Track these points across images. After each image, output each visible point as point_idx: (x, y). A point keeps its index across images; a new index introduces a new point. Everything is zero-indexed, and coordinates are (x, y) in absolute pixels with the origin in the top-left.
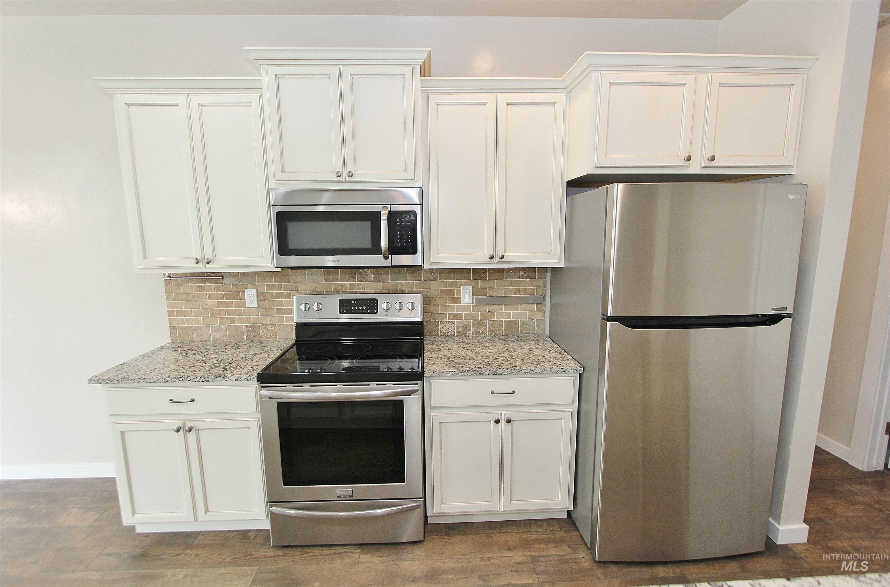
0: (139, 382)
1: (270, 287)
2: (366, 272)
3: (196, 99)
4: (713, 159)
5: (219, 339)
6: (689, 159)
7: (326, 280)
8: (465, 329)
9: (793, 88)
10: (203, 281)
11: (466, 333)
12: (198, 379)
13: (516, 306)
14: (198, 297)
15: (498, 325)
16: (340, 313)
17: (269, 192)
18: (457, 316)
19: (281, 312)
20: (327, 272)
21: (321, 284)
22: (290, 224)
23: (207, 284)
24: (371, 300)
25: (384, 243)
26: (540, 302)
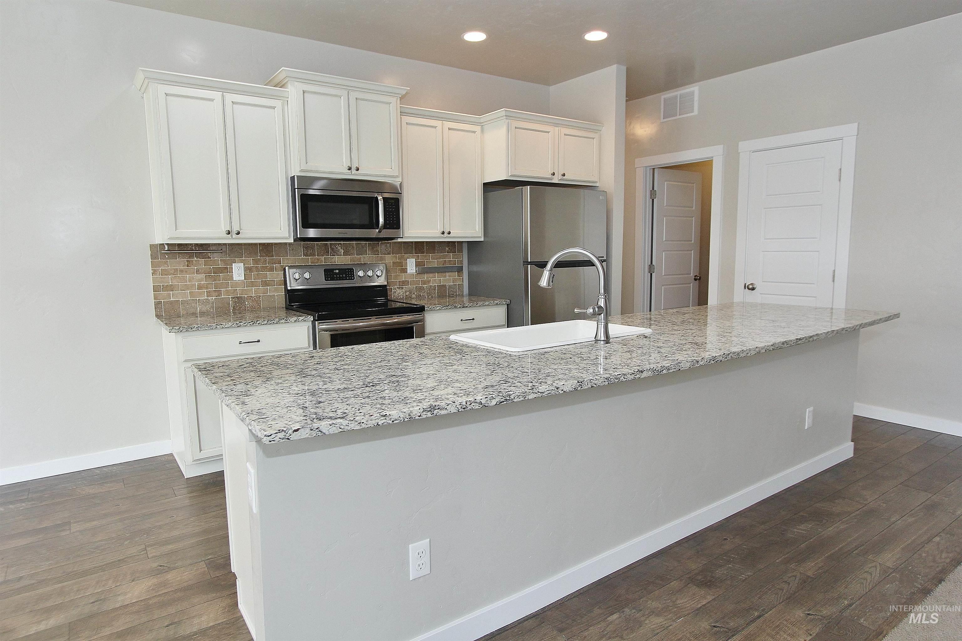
0: (216, 328)
1: (256, 262)
2: (337, 248)
3: (230, 97)
4: (564, 175)
5: (206, 311)
6: (554, 174)
7: (305, 255)
8: (410, 293)
9: (595, 139)
10: (191, 256)
11: (411, 296)
12: (266, 322)
13: (444, 274)
14: (186, 272)
15: (433, 289)
16: (326, 280)
17: (293, 178)
18: (405, 283)
19: (265, 284)
20: (306, 248)
21: (301, 259)
22: (310, 204)
23: (195, 259)
24: (348, 269)
25: (381, 220)
26: (460, 270)
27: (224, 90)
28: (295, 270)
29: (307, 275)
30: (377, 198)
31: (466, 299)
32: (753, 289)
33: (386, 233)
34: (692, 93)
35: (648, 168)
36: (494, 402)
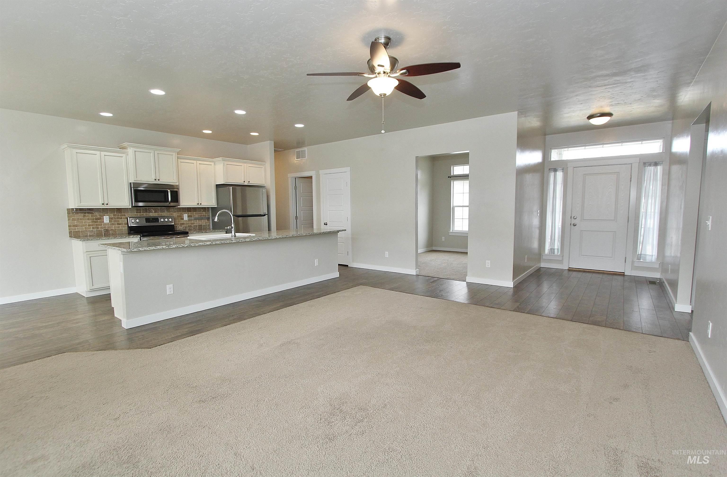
1: (114, 215)
2: (151, 210)
3: (103, 153)
4: (249, 182)
5: (92, 235)
6: (244, 182)
8: (186, 228)
9: (262, 168)
10: (85, 213)
13: (201, 220)
14: (83, 219)
15: (194, 226)
16: (146, 222)
17: (131, 183)
18: (183, 224)
19: (118, 224)
20: (137, 210)
21: (135, 214)
22: (138, 193)
23: (87, 214)
24: (156, 218)
25: (170, 199)
26: (208, 219)
27: (101, 151)
28: (132, 219)
29: (138, 221)
30: (168, 191)
31: (212, 230)
32: (327, 225)
33: (172, 204)
34: (305, 151)
35: (293, 178)
36: (186, 246)
